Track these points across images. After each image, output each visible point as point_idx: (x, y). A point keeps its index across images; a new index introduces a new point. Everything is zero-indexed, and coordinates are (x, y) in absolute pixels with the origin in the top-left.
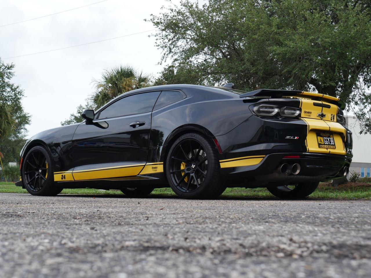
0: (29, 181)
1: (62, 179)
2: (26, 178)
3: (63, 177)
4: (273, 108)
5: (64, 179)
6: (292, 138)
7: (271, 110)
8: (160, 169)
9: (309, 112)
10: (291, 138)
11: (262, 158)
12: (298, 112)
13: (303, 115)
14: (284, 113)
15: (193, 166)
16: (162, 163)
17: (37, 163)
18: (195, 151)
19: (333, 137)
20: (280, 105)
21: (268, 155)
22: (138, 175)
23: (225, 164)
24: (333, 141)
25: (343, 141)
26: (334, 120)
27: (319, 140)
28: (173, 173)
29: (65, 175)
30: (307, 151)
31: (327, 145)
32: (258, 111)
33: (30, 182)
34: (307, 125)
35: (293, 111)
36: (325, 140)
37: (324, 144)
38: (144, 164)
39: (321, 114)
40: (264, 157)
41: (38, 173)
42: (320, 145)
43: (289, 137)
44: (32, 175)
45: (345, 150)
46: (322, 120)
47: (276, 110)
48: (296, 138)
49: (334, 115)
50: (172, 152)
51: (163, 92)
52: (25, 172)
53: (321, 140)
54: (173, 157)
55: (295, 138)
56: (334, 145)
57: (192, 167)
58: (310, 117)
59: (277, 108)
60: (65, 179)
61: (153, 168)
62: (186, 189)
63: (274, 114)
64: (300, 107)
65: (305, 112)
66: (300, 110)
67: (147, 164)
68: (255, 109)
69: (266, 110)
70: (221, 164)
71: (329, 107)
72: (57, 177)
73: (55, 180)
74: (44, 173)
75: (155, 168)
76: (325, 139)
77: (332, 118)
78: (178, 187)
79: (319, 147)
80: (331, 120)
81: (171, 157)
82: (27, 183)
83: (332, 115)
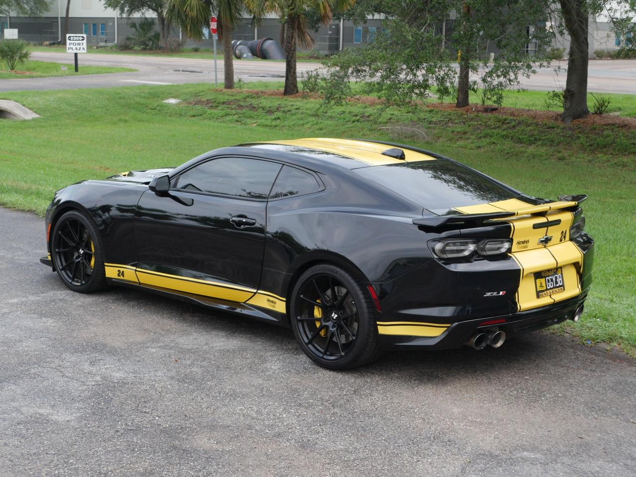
0: (64, 264)
1: (119, 275)
2: (58, 260)
3: (120, 273)
4: (466, 244)
5: (122, 276)
6: (495, 294)
7: (462, 248)
8: (280, 306)
9: (524, 242)
10: (492, 294)
11: (446, 328)
13: (514, 248)
14: (483, 250)
15: (335, 316)
16: (285, 299)
17: (76, 238)
18: (338, 289)
19: (562, 272)
20: (477, 238)
21: (456, 323)
22: (245, 302)
23: (387, 329)
24: (561, 279)
25: (578, 272)
26: (565, 240)
27: (538, 285)
28: (302, 321)
29: (123, 272)
30: (518, 311)
31: (551, 289)
32: (443, 251)
33: (65, 266)
34: (519, 270)
35: (498, 246)
36: (549, 282)
37: (547, 289)
38: (255, 291)
39: (544, 239)
40: (448, 327)
41: (77, 255)
42: (539, 294)
43: (490, 293)
44: (68, 256)
45: (580, 286)
46: (545, 247)
47: (472, 247)
48: (501, 293)
49: (566, 231)
50: (301, 287)
51: (285, 166)
52: (57, 250)
53: (541, 283)
54: (302, 296)
55: (499, 293)
56: (563, 286)
57: (332, 316)
58: (526, 249)
59: (474, 243)
60: (123, 277)
61: (269, 300)
62: (322, 351)
63: (466, 253)
64: (511, 237)
65: (518, 243)
66: (511, 241)
67: (259, 291)
68: (439, 246)
69: (455, 248)
70: (378, 327)
71: (558, 222)
72: (111, 271)
73: (107, 275)
74: (88, 257)
75: (272, 302)
76: (548, 280)
77: (563, 237)
78: (310, 346)
79: (538, 297)
80: (561, 240)
81: (298, 294)
82: (61, 268)
83: (563, 232)
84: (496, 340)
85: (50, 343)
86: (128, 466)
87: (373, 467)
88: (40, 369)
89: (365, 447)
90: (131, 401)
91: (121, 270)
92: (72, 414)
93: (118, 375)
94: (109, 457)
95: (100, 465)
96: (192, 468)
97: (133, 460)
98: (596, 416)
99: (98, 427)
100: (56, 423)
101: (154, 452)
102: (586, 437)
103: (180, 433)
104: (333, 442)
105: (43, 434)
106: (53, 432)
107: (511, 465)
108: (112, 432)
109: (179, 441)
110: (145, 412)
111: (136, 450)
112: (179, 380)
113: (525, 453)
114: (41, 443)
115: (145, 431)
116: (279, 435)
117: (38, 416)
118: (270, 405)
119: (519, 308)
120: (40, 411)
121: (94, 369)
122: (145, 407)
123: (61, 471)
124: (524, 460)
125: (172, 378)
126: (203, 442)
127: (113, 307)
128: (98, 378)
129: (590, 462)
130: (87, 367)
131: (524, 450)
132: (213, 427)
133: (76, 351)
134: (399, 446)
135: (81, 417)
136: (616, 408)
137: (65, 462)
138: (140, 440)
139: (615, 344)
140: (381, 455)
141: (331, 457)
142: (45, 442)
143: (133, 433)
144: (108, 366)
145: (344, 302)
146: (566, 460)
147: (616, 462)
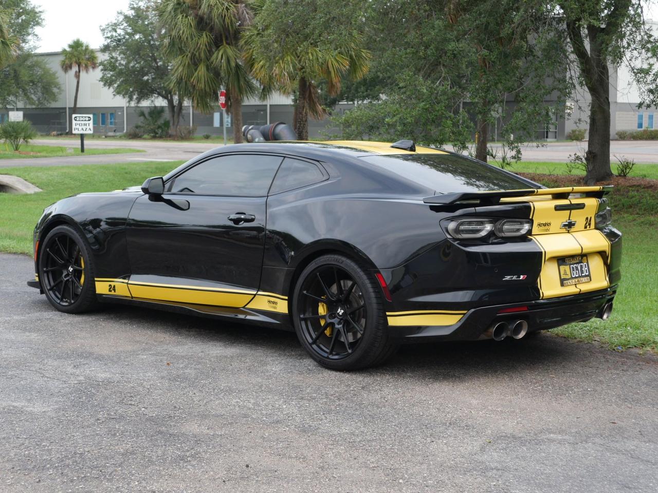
0: (52, 284)
1: (110, 291)
2: (47, 281)
3: (111, 288)
4: (482, 223)
5: (113, 291)
6: (515, 278)
7: (479, 227)
8: (282, 307)
9: (546, 224)
10: (512, 278)
11: (461, 316)
12: (526, 227)
13: (535, 230)
14: (501, 231)
15: (340, 311)
16: (287, 298)
17: (65, 254)
18: (344, 283)
19: (587, 261)
20: (494, 217)
21: (473, 310)
22: (244, 307)
23: (397, 320)
24: (587, 269)
25: (605, 263)
26: (590, 227)
27: (562, 273)
28: (305, 320)
29: (114, 286)
30: (541, 298)
31: (576, 277)
32: (457, 231)
33: (54, 287)
34: (542, 252)
35: (517, 227)
36: (573, 270)
37: (572, 278)
38: (255, 292)
39: (567, 223)
40: (464, 314)
41: (67, 273)
42: (563, 282)
43: (509, 277)
44: (56, 275)
45: (607, 279)
46: (568, 232)
47: (488, 227)
48: (522, 277)
49: (591, 218)
50: (303, 283)
51: (286, 158)
52: (45, 269)
53: (565, 271)
54: (305, 292)
55: (520, 277)
56: (589, 276)
57: (338, 312)
58: (548, 232)
59: (490, 222)
60: (115, 292)
61: (269, 302)
62: (328, 351)
63: (483, 233)
64: (531, 217)
65: (539, 225)
66: (531, 222)
67: (259, 293)
68: (452, 226)
69: (471, 227)
70: (388, 318)
71: (581, 206)
72: (102, 287)
73: (98, 292)
74: (77, 274)
75: (274, 303)
76: (573, 268)
77: (587, 224)
78: (314, 346)
79: (562, 285)
80: (586, 227)
81: (301, 290)
82: (49, 288)
83: (587, 218)
84: (518, 330)
85: (32, 351)
86: (107, 448)
87: (381, 447)
88: (18, 371)
89: (373, 431)
90: (115, 396)
91: (113, 284)
92: (49, 406)
93: (102, 376)
94: (87, 440)
95: (75, 447)
96: (178, 449)
97: (114, 442)
98: (630, 406)
99: (78, 416)
100: (31, 413)
101: (138, 437)
102: (619, 422)
103: (167, 421)
104: (337, 427)
105: (15, 422)
106: (27, 421)
107: (537, 444)
108: (92, 420)
109: (166, 427)
110: (131, 404)
111: (118, 434)
112: (170, 379)
113: (552, 435)
114: (11, 429)
115: (129, 419)
116: (278, 422)
117: (12, 408)
118: (268, 399)
119: (541, 295)
120: (14, 404)
121: (78, 372)
122: (131, 400)
123: (32, 452)
124: (551, 441)
125: (163, 378)
126: (193, 428)
127: (103, 324)
128: (82, 378)
129: (624, 442)
130: (70, 370)
131: (550, 433)
132: (204, 416)
133: (59, 358)
134: (411, 430)
135: (59, 409)
136: (652, 399)
137: (37, 445)
138: (123, 426)
139: (648, 348)
140: (390, 437)
141: (335, 439)
142: (17, 429)
143: (116, 421)
144: (93, 369)
145: (351, 296)
146: (597, 440)
147: (653, 442)
